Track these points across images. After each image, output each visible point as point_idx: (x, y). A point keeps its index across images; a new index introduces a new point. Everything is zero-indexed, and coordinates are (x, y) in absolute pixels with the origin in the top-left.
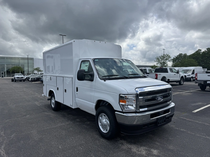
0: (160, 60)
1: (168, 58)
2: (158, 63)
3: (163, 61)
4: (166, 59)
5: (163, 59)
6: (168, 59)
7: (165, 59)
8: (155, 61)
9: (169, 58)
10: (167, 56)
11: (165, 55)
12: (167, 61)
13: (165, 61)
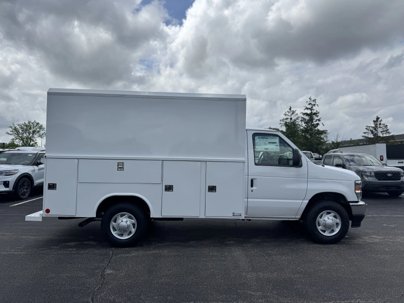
0: (21, 131)
1: (38, 129)
2: (17, 139)
3: (27, 134)
4: (34, 132)
5: (26, 130)
6: (38, 132)
7: (31, 131)
8: (9, 134)
9: (40, 129)
10: (35, 124)
11: (32, 123)
12: (35, 136)
13: (31, 135)
